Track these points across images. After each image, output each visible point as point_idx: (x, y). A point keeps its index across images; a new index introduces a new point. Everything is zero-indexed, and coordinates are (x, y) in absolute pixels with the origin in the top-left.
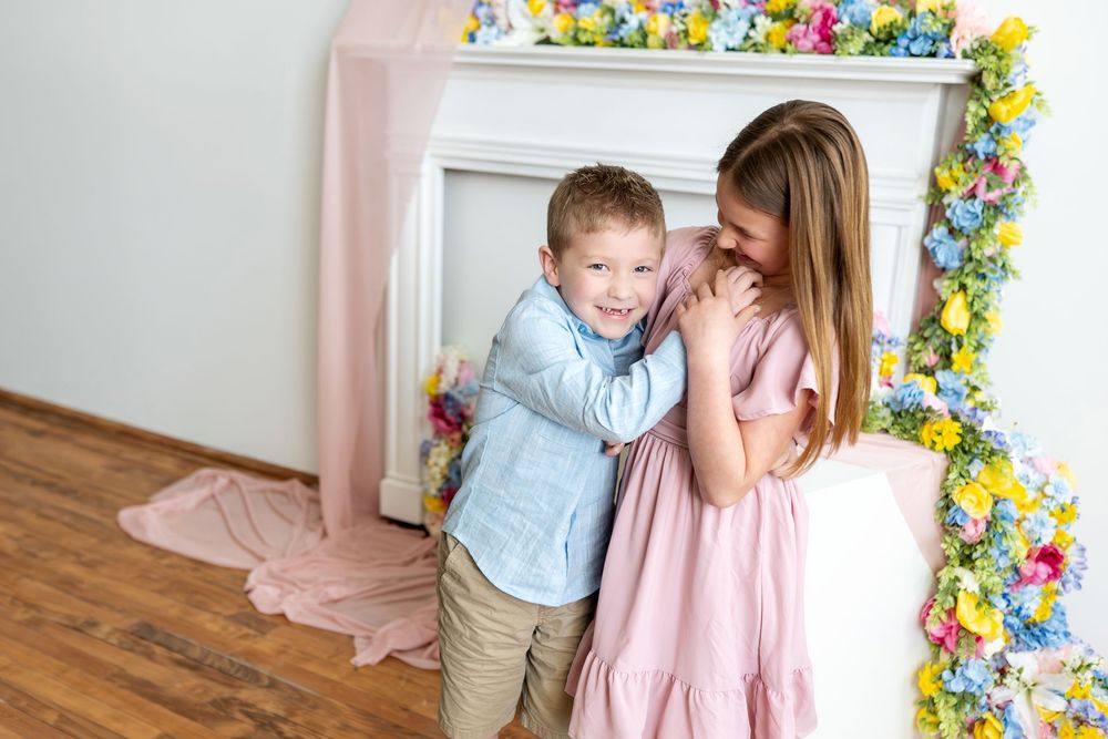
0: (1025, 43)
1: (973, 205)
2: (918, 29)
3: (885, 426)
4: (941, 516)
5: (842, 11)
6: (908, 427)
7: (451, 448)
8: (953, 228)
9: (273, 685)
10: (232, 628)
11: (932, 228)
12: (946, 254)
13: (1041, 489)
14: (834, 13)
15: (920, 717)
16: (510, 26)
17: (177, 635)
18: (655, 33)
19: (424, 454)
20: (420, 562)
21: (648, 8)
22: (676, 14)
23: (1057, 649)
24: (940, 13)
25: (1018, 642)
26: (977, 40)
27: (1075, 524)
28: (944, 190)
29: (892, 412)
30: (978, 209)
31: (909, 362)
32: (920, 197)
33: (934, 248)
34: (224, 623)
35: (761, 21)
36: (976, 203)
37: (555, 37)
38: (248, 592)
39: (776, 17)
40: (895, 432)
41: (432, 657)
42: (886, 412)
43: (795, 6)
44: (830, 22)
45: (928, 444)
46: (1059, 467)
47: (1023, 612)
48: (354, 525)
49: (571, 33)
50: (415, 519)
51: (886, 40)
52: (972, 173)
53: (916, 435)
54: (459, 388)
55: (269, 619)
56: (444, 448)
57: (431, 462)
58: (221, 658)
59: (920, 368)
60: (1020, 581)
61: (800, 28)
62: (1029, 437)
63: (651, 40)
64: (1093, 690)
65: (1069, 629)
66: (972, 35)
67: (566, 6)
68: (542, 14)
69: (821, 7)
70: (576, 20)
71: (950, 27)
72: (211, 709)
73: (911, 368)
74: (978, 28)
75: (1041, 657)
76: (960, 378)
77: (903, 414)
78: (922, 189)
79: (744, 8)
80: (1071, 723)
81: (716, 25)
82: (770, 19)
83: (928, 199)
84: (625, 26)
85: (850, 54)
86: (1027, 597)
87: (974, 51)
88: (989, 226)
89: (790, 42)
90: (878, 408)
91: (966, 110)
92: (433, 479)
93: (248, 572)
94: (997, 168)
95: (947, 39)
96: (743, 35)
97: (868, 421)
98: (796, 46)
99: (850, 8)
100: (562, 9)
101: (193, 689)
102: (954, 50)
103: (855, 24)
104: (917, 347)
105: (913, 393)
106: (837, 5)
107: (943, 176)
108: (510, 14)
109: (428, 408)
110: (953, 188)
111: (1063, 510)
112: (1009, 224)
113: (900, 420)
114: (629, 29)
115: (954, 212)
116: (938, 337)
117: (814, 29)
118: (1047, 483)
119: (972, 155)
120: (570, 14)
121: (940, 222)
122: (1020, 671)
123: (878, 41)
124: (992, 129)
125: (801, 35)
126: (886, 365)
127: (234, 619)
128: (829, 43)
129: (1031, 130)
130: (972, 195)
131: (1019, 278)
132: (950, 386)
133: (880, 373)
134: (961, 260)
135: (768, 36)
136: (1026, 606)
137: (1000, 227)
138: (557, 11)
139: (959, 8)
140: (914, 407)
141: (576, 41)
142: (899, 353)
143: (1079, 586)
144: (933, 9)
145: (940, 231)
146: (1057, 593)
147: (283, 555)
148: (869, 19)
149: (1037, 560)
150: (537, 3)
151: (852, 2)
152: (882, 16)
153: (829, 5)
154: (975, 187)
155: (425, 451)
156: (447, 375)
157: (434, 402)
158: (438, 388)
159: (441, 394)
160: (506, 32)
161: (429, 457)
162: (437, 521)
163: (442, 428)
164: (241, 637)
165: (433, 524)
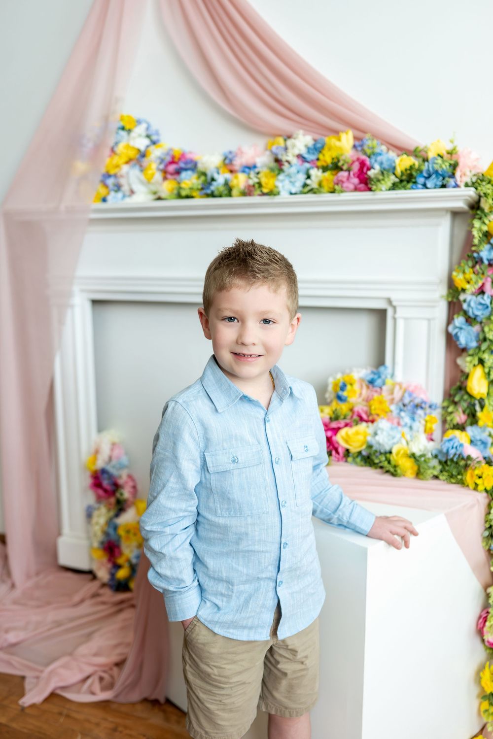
1: (483, 298)
2: (431, 169)
3: (436, 473)
4: (487, 544)
5: (373, 161)
6: (454, 473)
7: (109, 510)
8: (469, 317)
11: (453, 319)
12: (466, 337)
14: (368, 162)
15: (483, 709)
16: (132, 192)
18: (238, 185)
19: (89, 516)
20: (87, 602)
21: (231, 171)
22: (252, 173)
24: (446, 156)
26: (474, 175)
28: (460, 289)
29: (440, 462)
30: (488, 301)
31: (444, 422)
32: (442, 297)
33: (456, 334)
35: (314, 172)
36: (486, 297)
37: (163, 195)
39: (325, 169)
40: (444, 478)
42: (435, 462)
43: (339, 161)
44: (365, 170)
45: (472, 486)
48: (37, 574)
49: (175, 192)
50: (84, 566)
51: (408, 179)
52: (480, 275)
53: (462, 479)
54: (113, 463)
56: (103, 510)
57: (94, 521)
59: (454, 426)
61: (343, 174)
63: (235, 192)
66: (471, 171)
67: (172, 174)
68: (153, 181)
69: (358, 159)
70: (179, 183)
71: (454, 166)
73: (447, 426)
74: (475, 167)
76: (484, 431)
77: (449, 463)
78: (442, 290)
79: (302, 165)
81: (281, 177)
82: (321, 171)
83: (448, 296)
84: (214, 183)
85: (382, 190)
87: (473, 183)
89: (337, 184)
90: (429, 459)
91: (472, 226)
92: (95, 535)
95: (453, 176)
96: (302, 183)
97: (422, 470)
98: (342, 187)
99: (379, 158)
100: (169, 176)
102: (458, 183)
103: (384, 169)
104: (450, 410)
105: (455, 446)
106: (369, 157)
107: (459, 278)
108: (131, 182)
109: (89, 481)
110: (467, 286)
113: (447, 468)
114: (218, 185)
115: (469, 305)
116: (465, 401)
117: (354, 175)
119: (480, 261)
120: (175, 179)
121: (458, 314)
123: (401, 181)
124: (491, 241)
125: (345, 179)
126: (429, 425)
128: (366, 184)
130: (481, 291)
132: (478, 438)
133: (425, 431)
134: (477, 341)
135: (320, 185)
138: (165, 178)
139: (459, 153)
140: (457, 456)
141: (179, 196)
142: (437, 414)
144: (441, 154)
145: (459, 320)
148: (393, 165)
150: (150, 172)
151: (380, 154)
152: (404, 163)
153: (363, 157)
154: (483, 285)
155: (88, 513)
156: (102, 454)
157: (94, 476)
158: (96, 465)
159: (98, 469)
160: (129, 195)
161: (92, 518)
162: (102, 566)
163: (101, 495)
165: (98, 569)
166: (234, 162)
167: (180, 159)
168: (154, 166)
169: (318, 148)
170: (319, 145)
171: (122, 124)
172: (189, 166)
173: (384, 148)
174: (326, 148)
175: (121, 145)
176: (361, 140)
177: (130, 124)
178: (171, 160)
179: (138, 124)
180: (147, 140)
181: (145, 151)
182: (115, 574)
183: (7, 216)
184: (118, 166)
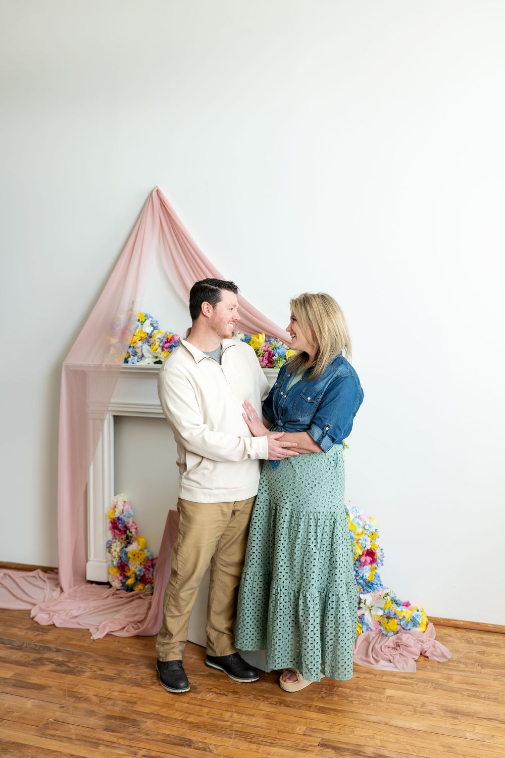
5: (275, 352)
9: (58, 651)
10: (30, 633)
13: (364, 528)
14: (273, 353)
16: (143, 356)
17: (5, 638)
19: (109, 547)
20: (111, 597)
23: (378, 591)
25: (364, 590)
27: (378, 540)
34: (26, 631)
38: (33, 618)
41: (127, 631)
44: (271, 356)
46: (370, 519)
47: (364, 577)
48: (74, 586)
50: (105, 580)
54: (124, 514)
55: (47, 627)
56: (119, 543)
57: (113, 550)
58: (29, 644)
60: (361, 565)
62: (358, 508)
64: (393, 606)
65: (382, 583)
67: (167, 348)
68: (156, 352)
69: (268, 350)
72: (32, 662)
75: (373, 595)
80: (385, 619)
86: (365, 571)
93: (30, 610)
100: (165, 349)
101: (22, 656)
103: (280, 357)
106: (273, 350)
108: (143, 351)
109: (109, 525)
111: (372, 534)
117: (265, 359)
118: (366, 525)
122: (365, 601)
127: (29, 629)
128: (272, 364)
131: (348, 448)
136: (365, 575)
138: (163, 350)
143: (383, 564)
146: (376, 569)
147: (44, 602)
148: (285, 354)
149: (366, 555)
150: (155, 347)
151: (279, 348)
152: (289, 353)
153: (270, 349)
155: (108, 545)
156: (118, 508)
157: (113, 522)
158: (115, 515)
159: (116, 518)
160: (141, 358)
161: (111, 548)
162: (115, 579)
163: (117, 534)
164: (36, 635)
165: (113, 581)
167: (171, 340)
168: (157, 344)
170: (247, 339)
171: (138, 318)
173: (281, 343)
174: (251, 341)
175: (137, 330)
176: (269, 337)
177: (142, 318)
178: (166, 341)
179: (146, 318)
180: (152, 327)
181: (151, 334)
182: (126, 582)
183: (67, 367)
184: (135, 342)
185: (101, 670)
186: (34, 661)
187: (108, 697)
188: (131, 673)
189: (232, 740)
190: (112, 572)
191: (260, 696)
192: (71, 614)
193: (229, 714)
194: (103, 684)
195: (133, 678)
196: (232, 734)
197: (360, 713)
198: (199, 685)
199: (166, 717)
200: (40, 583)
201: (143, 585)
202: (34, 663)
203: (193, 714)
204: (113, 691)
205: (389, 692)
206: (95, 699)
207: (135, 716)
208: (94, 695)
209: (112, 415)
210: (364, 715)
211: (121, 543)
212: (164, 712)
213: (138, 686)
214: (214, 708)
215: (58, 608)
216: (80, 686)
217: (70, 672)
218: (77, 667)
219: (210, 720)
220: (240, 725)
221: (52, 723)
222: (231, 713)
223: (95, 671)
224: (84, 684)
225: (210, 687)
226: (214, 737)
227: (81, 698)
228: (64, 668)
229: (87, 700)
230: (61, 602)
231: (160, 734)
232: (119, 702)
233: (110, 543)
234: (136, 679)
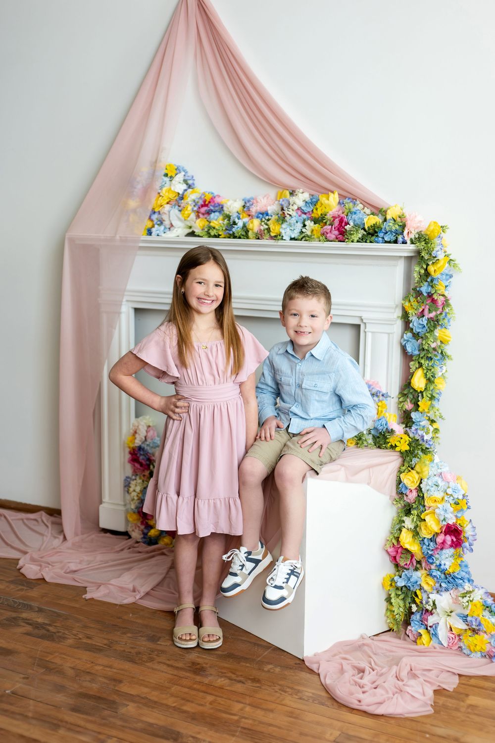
0: (443, 234)
1: (422, 320)
2: (388, 228)
5: (350, 218)
8: (414, 333)
9: (40, 610)
10: (12, 586)
11: (405, 334)
12: (412, 347)
14: (345, 220)
16: (172, 225)
18: (252, 230)
19: (127, 485)
20: (126, 551)
21: (249, 215)
22: (264, 220)
24: (398, 220)
26: (417, 233)
28: (408, 313)
30: (425, 323)
31: (398, 409)
32: (398, 317)
33: (406, 345)
34: (7, 584)
35: (309, 223)
36: (424, 319)
37: (198, 231)
38: (20, 569)
39: (316, 221)
43: (325, 215)
44: (343, 224)
49: (206, 230)
50: (121, 528)
51: (371, 234)
52: (421, 303)
54: (148, 443)
55: (34, 581)
56: (139, 481)
57: (131, 489)
58: (7, 600)
59: (403, 411)
61: (328, 227)
63: (250, 234)
66: (415, 230)
67: (203, 214)
68: (189, 219)
69: (338, 217)
70: (209, 222)
71: (403, 227)
73: (399, 411)
74: (417, 228)
76: (423, 416)
78: (399, 313)
79: (300, 216)
81: (284, 226)
82: (313, 222)
83: (402, 318)
84: (235, 226)
85: (352, 242)
87: (416, 239)
88: (431, 331)
89: (323, 235)
91: (414, 270)
92: (133, 500)
93: (19, 559)
94: (434, 301)
95: (402, 233)
96: (299, 231)
98: (326, 237)
99: (354, 216)
100: (201, 216)
102: (406, 239)
103: (357, 225)
104: (401, 400)
106: (347, 216)
107: (407, 304)
108: (171, 219)
109: (128, 456)
110: (411, 311)
112: (443, 330)
114: (238, 228)
115: (413, 325)
116: (411, 393)
117: (335, 228)
119: (419, 294)
120: (206, 218)
121: (408, 330)
123: (368, 234)
124: (429, 280)
125: (328, 231)
126: (380, 409)
127: (12, 582)
128: (343, 236)
129: (451, 280)
130: (422, 315)
134: (419, 350)
135: (312, 232)
137: (438, 332)
138: (198, 217)
139: (408, 217)
140: (384, 430)
141: (210, 236)
144: (394, 218)
145: (408, 335)
147: (39, 550)
148: (363, 223)
150: (186, 212)
151: (355, 213)
152: (371, 221)
153: (343, 215)
154: (423, 310)
155: (127, 484)
156: (139, 435)
157: (132, 452)
158: (134, 443)
159: (136, 447)
160: (169, 228)
161: (130, 487)
162: (136, 528)
163: (138, 469)
164: (18, 590)
165: (133, 530)
166: (251, 209)
167: (209, 202)
168: (190, 208)
169: (314, 202)
170: (314, 200)
171: (166, 172)
172: (217, 208)
173: (361, 206)
174: (319, 203)
175: (164, 189)
176: (345, 197)
177: (171, 171)
178: (203, 203)
179: (178, 171)
180: (185, 185)
181: (183, 194)
182: (148, 533)
183: (72, 240)
184: (162, 206)
185: (88, 638)
186: (7, 620)
187: (88, 671)
188: (126, 644)
189: (234, 739)
190: (130, 519)
191: (289, 687)
192: (69, 567)
193: (240, 706)
194: (85, 656)
195: (127, 651)
196: (236, 731)
197: (423, 723)
198: (210, 667)
199: (156, 702)
200: (41, 528)
201: (171, 538)
202: (7, 622)
203: (192, 702)
204: (97, 665)
205: (473, 700)
206: (71, 672)
207: (115, 696)
208: (70, 667)
209: (132, 308)
210: (428, 726)
211: (143, 481)
212: (154, 695)
213: (129, 661)
214: (222, 697)
215: (54, 558)
216: (57, 654)
217: (50, 637)
218: (58, 632)
219: (212, 711)
220: (250, 722)
221: (8, 695)
222: (243, 705)
223: (80, 639)
224: (61, 654)
225: (224, 671)
226: (211, 733)
227: (54, 669)
228: (43, 632)
229: (60, 672)
230: (60, 552)
231: (142, 721)
232: (100, 679)
233: (129, 480)
234: (130, 652)
